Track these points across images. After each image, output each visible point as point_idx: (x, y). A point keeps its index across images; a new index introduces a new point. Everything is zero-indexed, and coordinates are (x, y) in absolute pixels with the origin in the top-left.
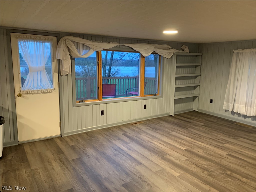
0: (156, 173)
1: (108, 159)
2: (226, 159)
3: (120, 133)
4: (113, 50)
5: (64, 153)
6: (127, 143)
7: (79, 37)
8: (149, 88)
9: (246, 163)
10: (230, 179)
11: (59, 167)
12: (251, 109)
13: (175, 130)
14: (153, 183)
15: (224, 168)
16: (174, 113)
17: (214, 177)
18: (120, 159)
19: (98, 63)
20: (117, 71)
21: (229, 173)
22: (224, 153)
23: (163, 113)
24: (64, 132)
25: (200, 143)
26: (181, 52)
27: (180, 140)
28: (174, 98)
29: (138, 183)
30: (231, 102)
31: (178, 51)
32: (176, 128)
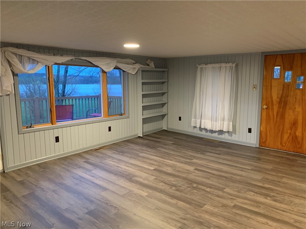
0: (123, 196)
1: (68, 189)
2: (193, 173)
3: (81, 162)
4: (67, 64)
5: (10, 190)
6: (90, 171)
7: (23, 49)
8: (114, 110)
9: (211, 175)
10: (195, 191)
11: (6, 206)
12: (216, 124)
13: (143, 151)
14: (120, 206)
15: (191, 182)
16: (143, 134)
17: (181, 191)
18: (83, 188)
19: (49, 79)
20: (73, 90)
21: (195, 185)
22: (191, 168)
23: (131, 134)
24: (8, 167)
25: (168, 161)
26: (146, 68)
27: (148, 161)
28: (142, 117)
29: (104, 208)
30: (198, 118)
31: (142, 66)
32: (144, 149)
